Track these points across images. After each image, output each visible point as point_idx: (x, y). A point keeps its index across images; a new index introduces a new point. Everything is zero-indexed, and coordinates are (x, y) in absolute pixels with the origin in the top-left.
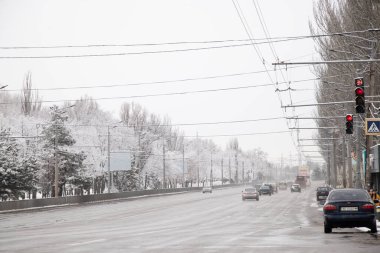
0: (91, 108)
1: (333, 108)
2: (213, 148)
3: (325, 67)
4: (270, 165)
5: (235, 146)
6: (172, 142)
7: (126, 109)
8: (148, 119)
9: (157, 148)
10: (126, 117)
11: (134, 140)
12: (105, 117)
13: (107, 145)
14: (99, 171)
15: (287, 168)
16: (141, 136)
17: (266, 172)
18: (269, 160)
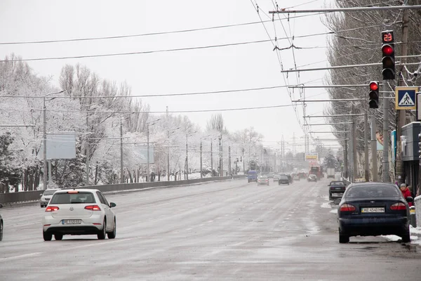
0: (19, 72)
1: (351, 72)
2: (188, 129)
3: (341, 16)
4: (265, 151)
5: (218, 126)
6: (133, 120)
7: (69, 73)
8: (99, 88)
9: (111, 128)
10: (68, 85)
11: (79, 117)
12: (38, 84)
13: (42, 124)
14: (31, 160)
15: (290, 155)
16: (90, 112)
17: (261, 161)
18: (265, 145)
